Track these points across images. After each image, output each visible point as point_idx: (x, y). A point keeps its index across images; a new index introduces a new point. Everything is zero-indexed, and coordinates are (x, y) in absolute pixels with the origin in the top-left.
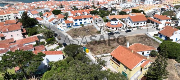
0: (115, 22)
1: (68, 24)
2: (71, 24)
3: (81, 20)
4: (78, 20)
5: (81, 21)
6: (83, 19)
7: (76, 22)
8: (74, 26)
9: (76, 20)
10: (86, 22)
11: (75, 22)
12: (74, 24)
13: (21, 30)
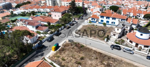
0: (141, 35)
1: (93, 19)
2: (96, 20)
3: (108, 18)
4: (105, 18)
5: (108, 20)
6: (111, 18)
7: (102, 19)
8: (99, 23)
9: (102, 17)
10: (114, 23)
11: (100, 19)
12: (100, 21)
13: (61, 13)
